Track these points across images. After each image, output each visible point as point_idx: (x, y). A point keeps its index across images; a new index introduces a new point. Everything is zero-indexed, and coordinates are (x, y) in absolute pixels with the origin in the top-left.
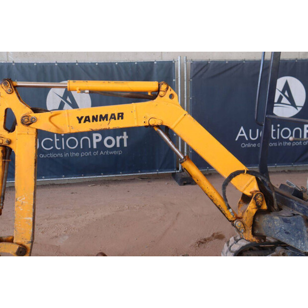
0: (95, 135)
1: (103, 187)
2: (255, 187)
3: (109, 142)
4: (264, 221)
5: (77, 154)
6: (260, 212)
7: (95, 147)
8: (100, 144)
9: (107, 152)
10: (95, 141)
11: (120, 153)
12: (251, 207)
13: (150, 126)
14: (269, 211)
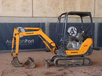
0: (26, 40)
1: (28, 52)
2: (55, 45)
3: (29, 41)
4: (56, 51)
5: (21, 44)
6: (55, 49)
7: (26, 42)
8: (27, 42)
9: (29, 44)
10: (26, 41)
11: (32, 44)
12: (54, 48)
13: (37, 35)
14: (57, 49)
